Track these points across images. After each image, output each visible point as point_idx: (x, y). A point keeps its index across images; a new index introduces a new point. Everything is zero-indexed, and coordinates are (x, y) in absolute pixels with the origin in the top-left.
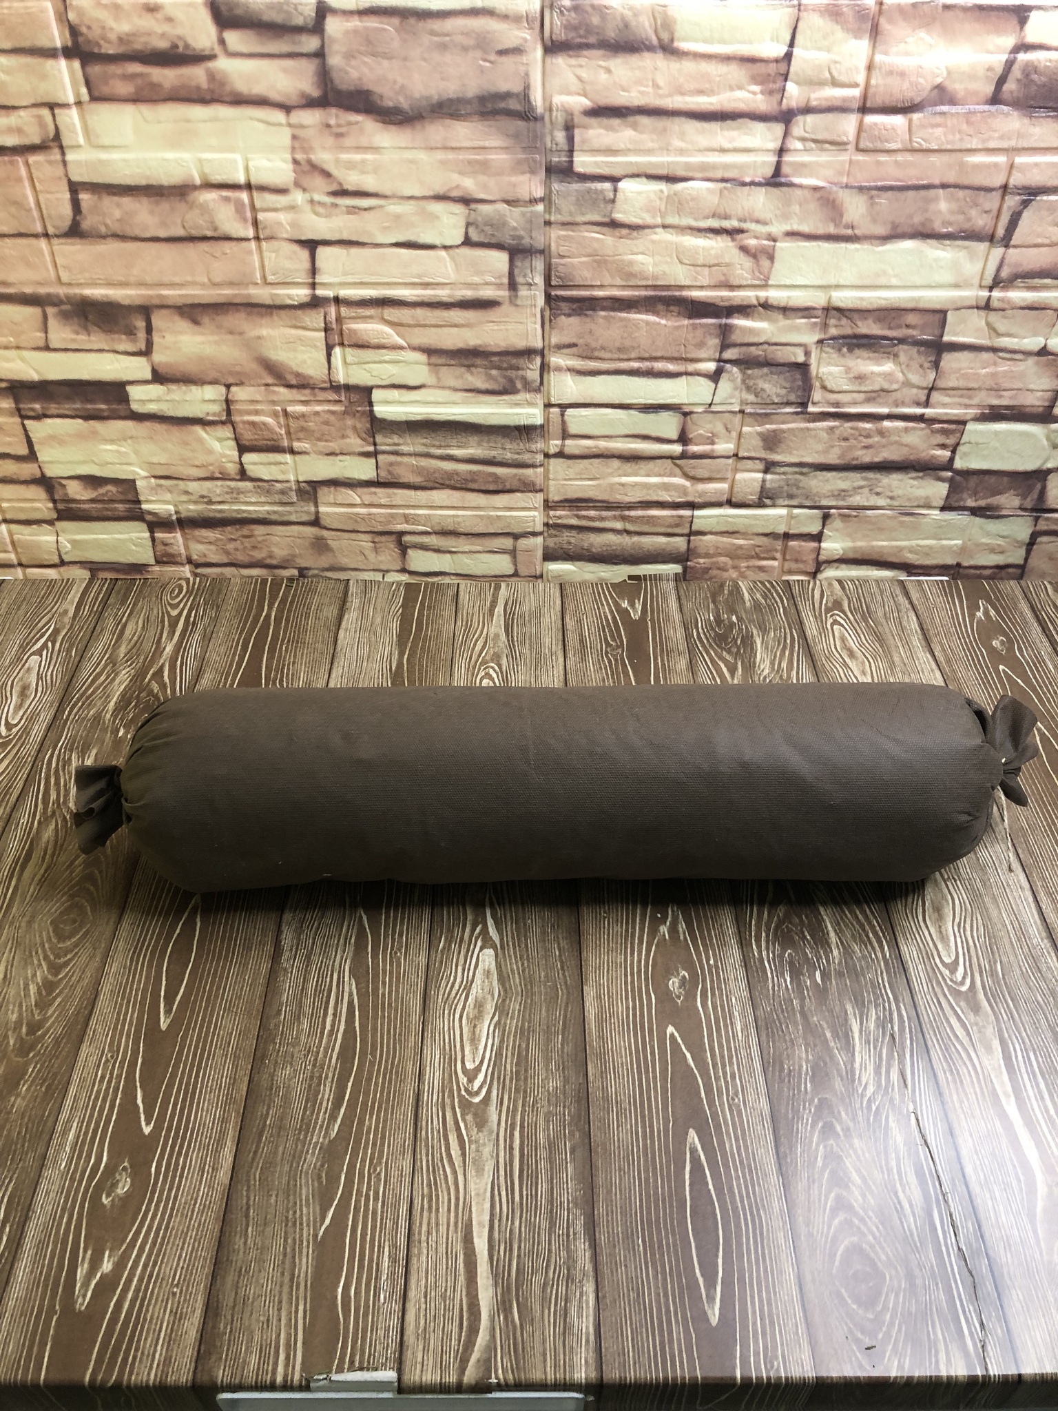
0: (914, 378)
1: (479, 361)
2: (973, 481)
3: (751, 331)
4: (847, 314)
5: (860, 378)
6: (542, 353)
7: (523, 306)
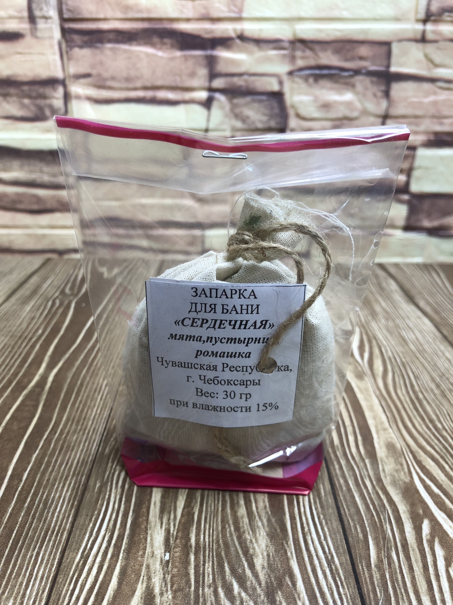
0: (371, 106)
1: (12, 91)
2: (426, 204)
3: (233, 62)
4: (310, 45)
5: (326, 106)
6: (63, 83)
7: (42, 38)
